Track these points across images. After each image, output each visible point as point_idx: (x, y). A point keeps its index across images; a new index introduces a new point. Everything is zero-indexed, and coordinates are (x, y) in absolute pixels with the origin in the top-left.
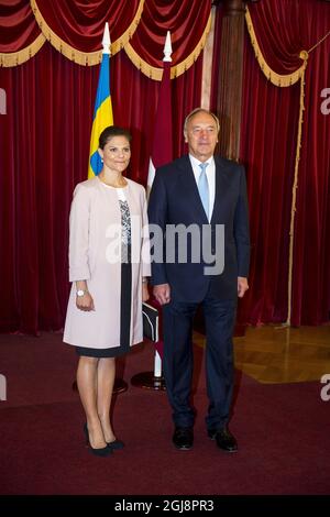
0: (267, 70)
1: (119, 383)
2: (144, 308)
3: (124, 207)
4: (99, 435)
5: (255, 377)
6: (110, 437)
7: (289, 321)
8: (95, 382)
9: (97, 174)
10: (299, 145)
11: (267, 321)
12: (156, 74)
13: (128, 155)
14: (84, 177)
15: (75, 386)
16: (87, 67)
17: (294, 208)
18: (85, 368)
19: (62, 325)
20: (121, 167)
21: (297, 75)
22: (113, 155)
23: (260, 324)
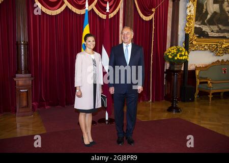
0: (141, 15)
1: (93, 123)
2: (102, 96)
3: (94, 61)
4: (88, 139)
5: (140, 119)
6: (91, 140)
7: (151, 100)
8: (85, 121)
9: (84, 50)
10: (153, 40)
11: (143, 100)
12: (104, 17)
13: (94, 43)
14: (80, 51)
15: (79, 124)
16: (80, 15)
17: (152, 62)
18: (82, 117)
19: (74, 103)
20: (92, 47)
21: (152, 16)
22: (89, 43)
23: (141, 101)
